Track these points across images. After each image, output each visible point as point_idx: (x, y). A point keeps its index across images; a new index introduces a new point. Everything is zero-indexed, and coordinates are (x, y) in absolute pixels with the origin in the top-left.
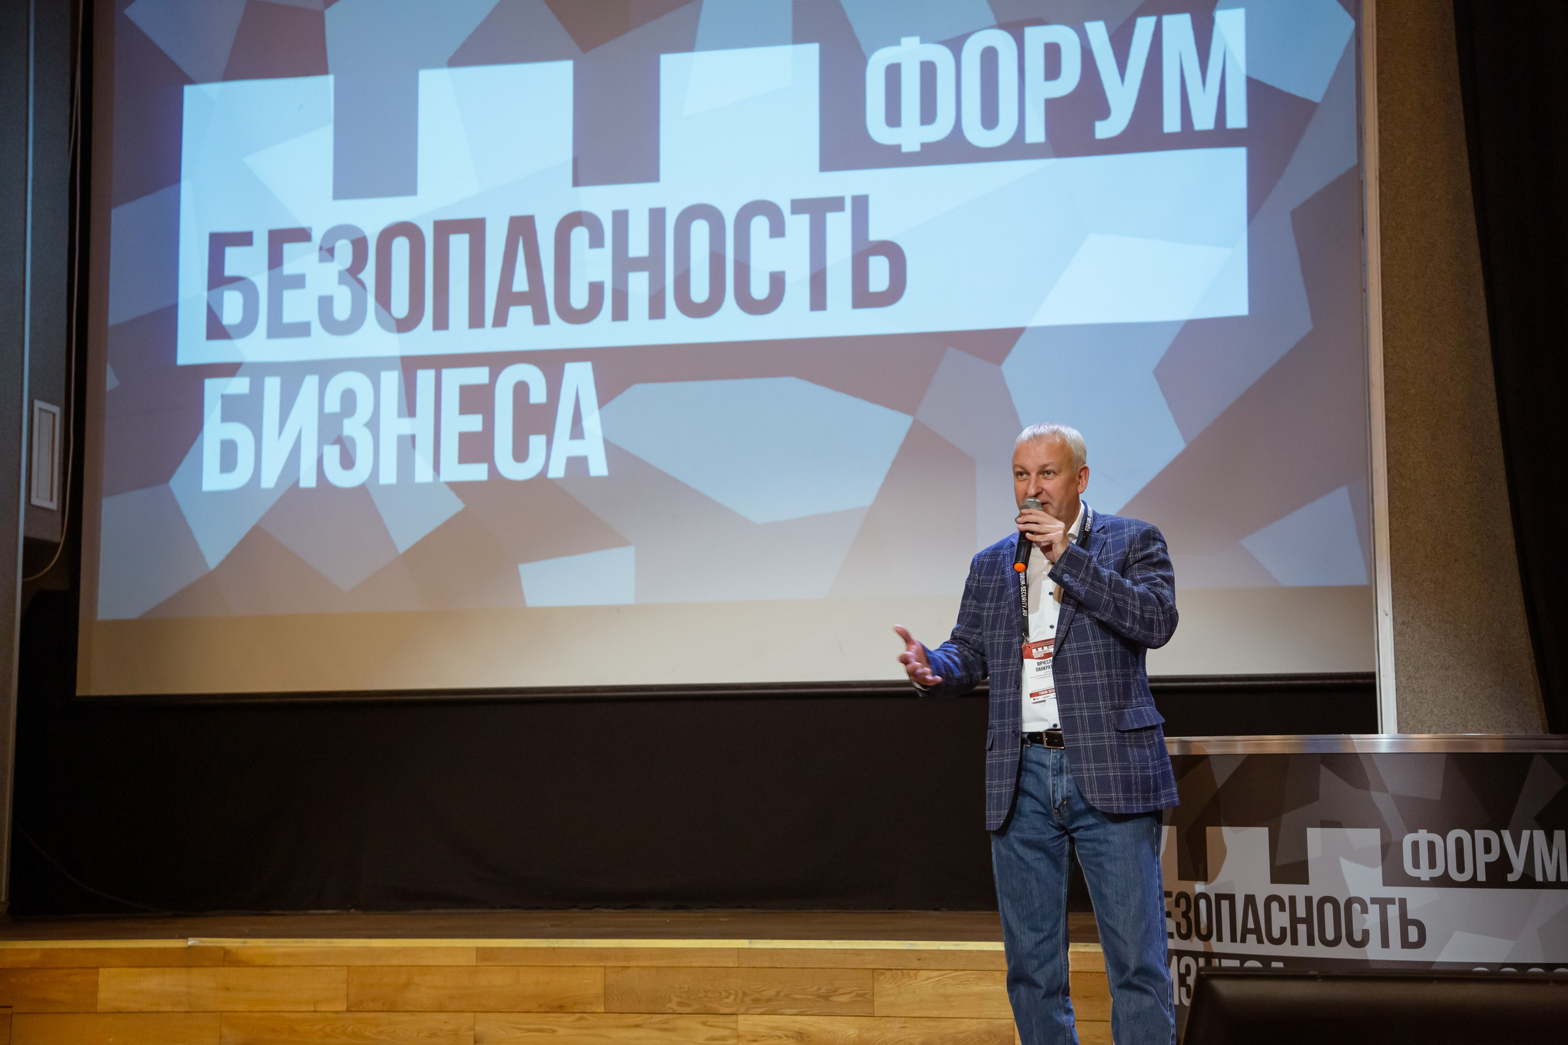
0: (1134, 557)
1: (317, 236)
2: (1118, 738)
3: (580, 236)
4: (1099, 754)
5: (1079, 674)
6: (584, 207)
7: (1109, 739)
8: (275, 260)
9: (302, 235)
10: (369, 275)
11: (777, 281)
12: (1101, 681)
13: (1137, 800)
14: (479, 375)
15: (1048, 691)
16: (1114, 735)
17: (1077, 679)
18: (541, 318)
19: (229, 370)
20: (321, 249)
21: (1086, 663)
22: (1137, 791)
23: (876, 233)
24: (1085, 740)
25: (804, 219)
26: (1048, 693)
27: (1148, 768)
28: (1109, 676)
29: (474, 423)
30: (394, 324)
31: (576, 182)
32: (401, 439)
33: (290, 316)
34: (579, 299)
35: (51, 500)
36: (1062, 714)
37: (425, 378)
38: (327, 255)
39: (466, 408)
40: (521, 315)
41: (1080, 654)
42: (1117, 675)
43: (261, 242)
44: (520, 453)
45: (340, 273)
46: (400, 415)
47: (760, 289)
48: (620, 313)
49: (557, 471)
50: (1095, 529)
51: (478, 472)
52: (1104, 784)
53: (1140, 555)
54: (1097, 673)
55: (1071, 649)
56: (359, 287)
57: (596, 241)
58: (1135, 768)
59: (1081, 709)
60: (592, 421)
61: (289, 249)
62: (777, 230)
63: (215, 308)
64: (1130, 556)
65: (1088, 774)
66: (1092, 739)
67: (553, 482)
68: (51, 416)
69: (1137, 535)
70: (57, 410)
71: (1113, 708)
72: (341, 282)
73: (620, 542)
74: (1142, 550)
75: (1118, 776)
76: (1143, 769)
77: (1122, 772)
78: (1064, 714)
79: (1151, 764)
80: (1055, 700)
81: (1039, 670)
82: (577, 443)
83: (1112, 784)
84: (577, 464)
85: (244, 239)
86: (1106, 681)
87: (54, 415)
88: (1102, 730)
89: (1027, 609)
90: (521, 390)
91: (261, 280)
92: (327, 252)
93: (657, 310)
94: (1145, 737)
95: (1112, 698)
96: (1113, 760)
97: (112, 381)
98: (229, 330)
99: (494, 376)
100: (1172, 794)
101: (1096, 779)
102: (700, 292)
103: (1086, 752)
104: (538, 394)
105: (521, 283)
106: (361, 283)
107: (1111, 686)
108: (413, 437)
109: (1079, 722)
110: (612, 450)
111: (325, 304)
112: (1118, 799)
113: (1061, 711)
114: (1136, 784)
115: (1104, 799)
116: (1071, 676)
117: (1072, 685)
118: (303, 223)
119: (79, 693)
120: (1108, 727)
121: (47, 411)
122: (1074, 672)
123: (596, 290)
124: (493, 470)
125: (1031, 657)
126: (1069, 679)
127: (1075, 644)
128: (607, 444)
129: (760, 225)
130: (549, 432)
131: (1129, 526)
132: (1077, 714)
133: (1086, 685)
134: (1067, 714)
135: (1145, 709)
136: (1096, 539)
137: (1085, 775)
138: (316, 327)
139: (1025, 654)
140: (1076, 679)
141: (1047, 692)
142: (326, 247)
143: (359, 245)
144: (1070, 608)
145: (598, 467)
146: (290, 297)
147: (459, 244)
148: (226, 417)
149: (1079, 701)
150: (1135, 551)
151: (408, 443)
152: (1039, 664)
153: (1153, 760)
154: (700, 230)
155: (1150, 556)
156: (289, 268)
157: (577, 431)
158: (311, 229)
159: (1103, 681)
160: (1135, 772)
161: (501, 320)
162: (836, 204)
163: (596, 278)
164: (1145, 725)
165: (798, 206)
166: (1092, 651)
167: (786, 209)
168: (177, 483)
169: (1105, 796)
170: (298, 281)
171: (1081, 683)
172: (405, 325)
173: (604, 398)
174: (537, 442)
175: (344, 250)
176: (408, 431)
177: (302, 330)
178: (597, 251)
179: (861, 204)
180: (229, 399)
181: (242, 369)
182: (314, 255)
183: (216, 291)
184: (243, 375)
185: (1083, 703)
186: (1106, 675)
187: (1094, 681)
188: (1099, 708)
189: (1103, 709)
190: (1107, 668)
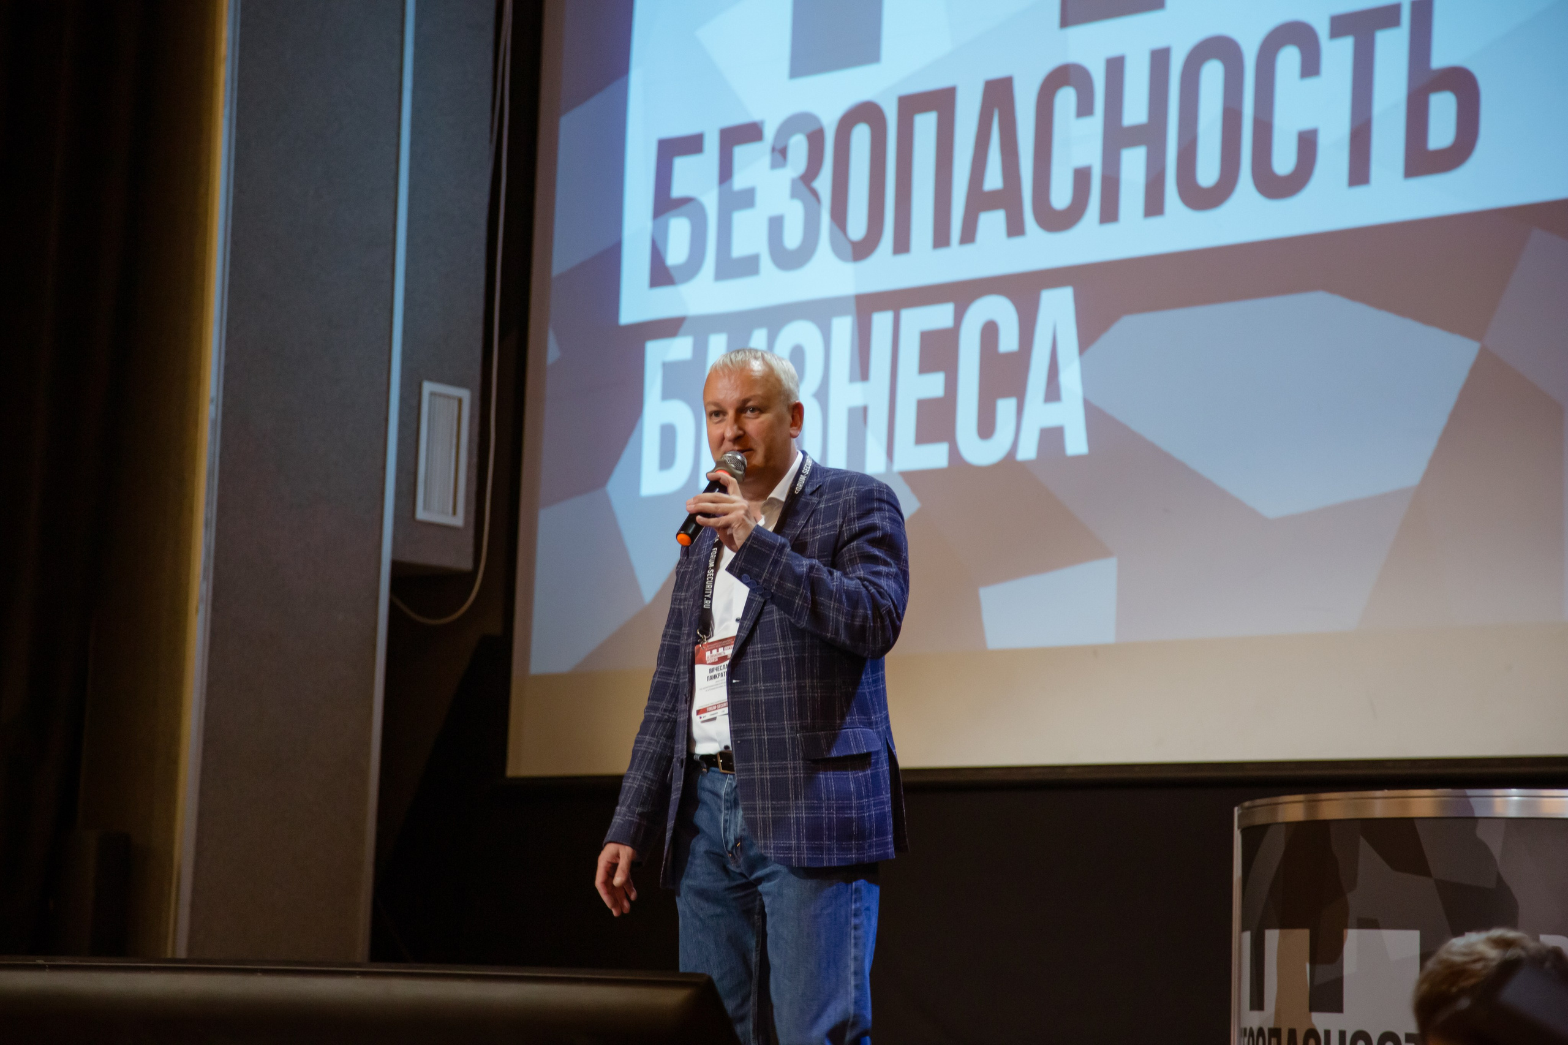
0: (850, 529)
1: (770, 132)
2: (804, 768)
3: (1066, 99)
4: (778, 789)
5: (761, 686)
6: (1073, 57)
7: (795, 768)
8: (726, 172)
9: (751, 132)
10: (824, 183)
11: (1307, 143)
12: (789, 694)
14: (940, 316)
15: (717, 706)
16: (801, 765)
17: (759, 690)
18: (1015, 228)
19: (668, 328)
20: (773, 150)
21: (770, 671)
22: (830, 838)
23: (1441, 58)
24: (762, 771)
25: (1347, 45)
26: (717, 709)
27: (851, 808)
28: (800, 688)
29: (934, 385)
30: (849, 249)
31: (1066, 21)
32: (852, 411)
33: (739, 250)
34: (1061, 196)
35: (454, 513)
36: (734, 737)
37: (882, 322)
38: (779, 157)
39: (926, 366)
40: (992, 222)
41: (764, 659)
42: (812, 687)
43: (712, 145)
44: (986, 428)
45: (794, 182)
46: (852, 380)
47: (1284, 161)
48: (1110, 213)
49: (1028, 451)
50: (808, 490)
51: (935, 456)
52: (781, 828)
53: (857, 526)
54: (784, 683)
55: (754, 653)
56: (813, 201)
57: (1085, 109)
58: (829, 808)
59: (759, 730)
60: (1071, 377)
61: (741, 153)
62: (1310, 67)
63: (659, 244)
64: (844, 529)
65: (763, 814)
66: (771, 769)
67: (1024, 465)
68: (456, 403)
69: (853, 499)
70: (465, 394)
71: (803, 728)
72: (794, 195)
73: (1100, 551)
74: (860, 517)
75: (802, 818)
76: (840, 809)
77: (809, 814)
78: (738, 737)
79: (854, 802)
80: (727, 717)
81: (710, 678)
82: (1053, 407)
83: (794, 828)
84: (1052, 437)
85: (692, 144)
86: (795, 694)
87: (460, 401)
88: (785, 759)
89: (711, 599)
90: (990, 331)
91: (710, 201)
92: (780, 153)
93: (1154, 206)
94: (851, 768)
95: (802, 716)
96: (796, 798)
97: (553, 352)
98: (674, 273)
99: (959, 317)
100: (887, 843)
101: (773, 821)
102: (1208, 173)
103: (762, 786)
104: (1009, 342)
105: (993, 180)
106: (815, 194)
107: (801, 701)
108: (865, 409)
109: (756, 747)
110: (1094, 416)
111: (776, 225)
112: (798, 848)
113: (734, 732)
114: (829, 829)
115: (781, 848)
116: (751, 687)
117: (751, 699)
118: (754, 116)
119: (511, 772)
120: (793, 755)
121: (448, 397)
122: (755, 682)
123: (1082, 177)
124: (954, 451)
125: (703, 662)
126: (746, 692)
127: (759, 646)
128: (1088, 406)
129: (1289, 58)
130: (1019, 392)
131: (849, 486)
132: (752, 737)
133: (768, 700)
134: (741, 736)
135: (853, 732)
136: (807, 504)
137: (760, 815)
138: (766, 262)
139: (697, 658)
140: (756, 691)
141: (715, 708)
142: (778, 147)
143: (816, 139)
144: (759, 599)
145: (1076, 443)
146: (739, 221)
147: (926, 125)
148: (667, 394)
149: (758, 720)
150: (851, 521)
151: (859, 417)
152: (711, 671)
153: (860, 797)
154: (1212, 74)
155: (872, 528)
156: (740, 181)
157: (1053, 393)
158: (762, 123)
159: (791, 694)
160: (828, 813)
161: (969, 235)
162: (1387, 16)
163: (1081, 163)
164: (849, 753)
165: (1341, 25)
166: (779, 655)
167: (1323, 30)
168: (615, 487)
169: (782, 843)
170: (747, 199)
171: (762, 698)
172: (862, 250)
173: (1087, 338)
174: (1005, 407)
175: (798, 145)
176: (858, 402)
177: (749, 266)
178: (1086, 121)
179: (1423, 10)
180: (670, 369)
181: (685, 326)
182: (767, 159)
183: (661, 219)
184: (686, 334)
185: (763, 722)
186: (797, 687)
187: (780, 695)
188: (784, 729)
189: (789, 730)
190: (799, 678)
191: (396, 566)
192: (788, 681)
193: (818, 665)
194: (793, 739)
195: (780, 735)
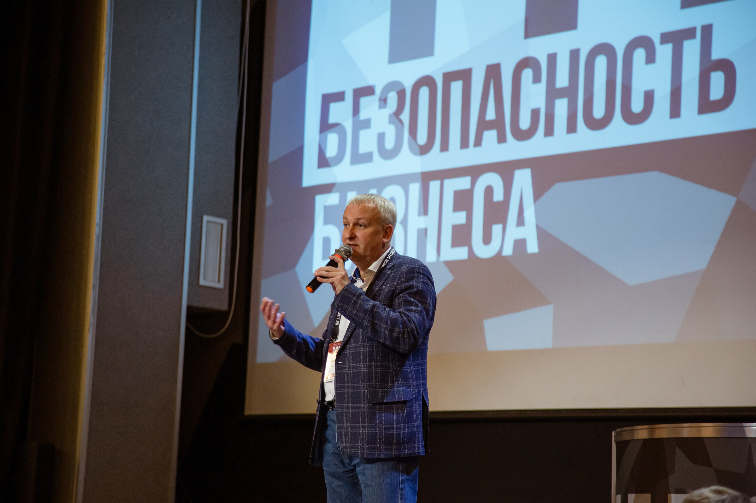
1: (378, 91)
2: (369, 407)
3: (527, 74)
4: (355, 418)
5: (351, 365)
6: (531, 53)
7: (364, 407)
8: (356, 110)
9: (369, 91)
10: (405, 116)
11: (649, 97)
12: (364, 369)
13: (380, 450)
14: (464, 183)
16: (367, 405)
18: (502, 139)
19: (327, 188)
20: (380, 99)
21: (356, 358)
22: (380, 443)
23: (716, 54)
24: (348, 408)
25: (669, 48)
27: (393, 428)
28: (370, 367)
29: (461, 218)
30: (418, 150)
31: (527, 35)
32: (419, 231)
33: (363, 149)
34: (525, 123)
35: (219, 281)
36: (336, 391)
37: (434, 186)
38: (383, 103)
39: (456, 208)
40: (490, 136)
41: (355, 351)
42: (376, 366)
43: (349, 98)
44: (487, 239)
45: (390, 116)
46: (419, 215)
47: (637, 106)
48: (549, 131)
49: (508, 251)
50: (387, 267)
51: (461, 253)
52: (354, 437)
54: (362, 364)
55: (350, 348)
56: (400, 124)
57: (537, 79)
59: (348, 387)
60: (530, 214)
61: (363, 101)
62: (651, 59)
63: (323, 147)
65: (346, 430)
66: (352, 408)
67: (506, 259)
68: (220, 226)
70: (225, 222)
71: (370, 387)
72: (391, 122)
73: (545, 301)
75: (365, 433)
76: (386, 429)
77: (369, 430)
78: (338, 391)
79: (395, 426)
82: (521, 229)
83: (360, 438)
84: (520, 245)
85: (339, 97)
86: (367, 370)
87: (222, 225)
88: (360, 402)
90: (489, 191)
91: (348, 125)
92: (384, 101)
93: (572, 128)
94: (395, 408)
95: (369, 381)
96: (363, 423)
98: (330, 162)
99: (473, 183)
100: (419, 447)
101: (350, 434)
102: (599, 112)
103: (347, 416)
104: (498, 196)
105: (491, 115)
106: (401, 121)
107: (370, 373)
108: (426, 230)
109: (346, 396)
110: (541, 233)
111: (381, 137)
112: (362, 448)
114: (380, 439)
115: (353, 448)
116: (346, 366)
117: (346, 372)
118: (370, 83)
119: (247, 412)
120: (363, 400)
121: (216, 223)
122: (349, 363)
123: (535, 113)
124: (471, 252)
127: (352, 345)
128: (538, 228)
129: (640, 54)
130: (503, 221)
132: (345, 391)
133: (354, 372)
134: (339, 391)
135: (397, 390)
136: (385, 274)
137: (344, 431)
138: (376, 156)
139: (329, 350)
140: (349, 368)
142: (383, 98)
143: (401, 94)
145: (533, 246)
146: (363, 134)
147: (457, 87)
148: (326, 222)
149: (348, 382)
151: (423, 233)
153: (398, 423)
154: (601, 62)
156: (363, 115)
157: (521, 222)
158: (374, 86)
160: (380, 431)
161: (478, 142)
162: (689, 33)
163: (535, 106)
164: (394, 400)
165: (666, 38)
166: (361, 350)
167: (657, 40)
168: (300, 269)
170: (367, 124)
171: (351, 371)
172: (424, 150)
173: (538, 194)
174: (497, 230)
175: (393, 98)
176: (422, 226)
177: (368, 158)
178: (537, 85)
179: (707, 30)
180: (327, 209)
181: (335, 188)
182: (377, 104)
183: (324, 134)
184: (336, 192)
185: (350, 384)
186: (368, 366)
187: (359, 370)
188: (359, 387)
189: (363, 388)
190: (369, 362)
191: (189, 308)
192: (364, 363)
193: (380, 356)
194: (364, 393)
195: (358, 390)
